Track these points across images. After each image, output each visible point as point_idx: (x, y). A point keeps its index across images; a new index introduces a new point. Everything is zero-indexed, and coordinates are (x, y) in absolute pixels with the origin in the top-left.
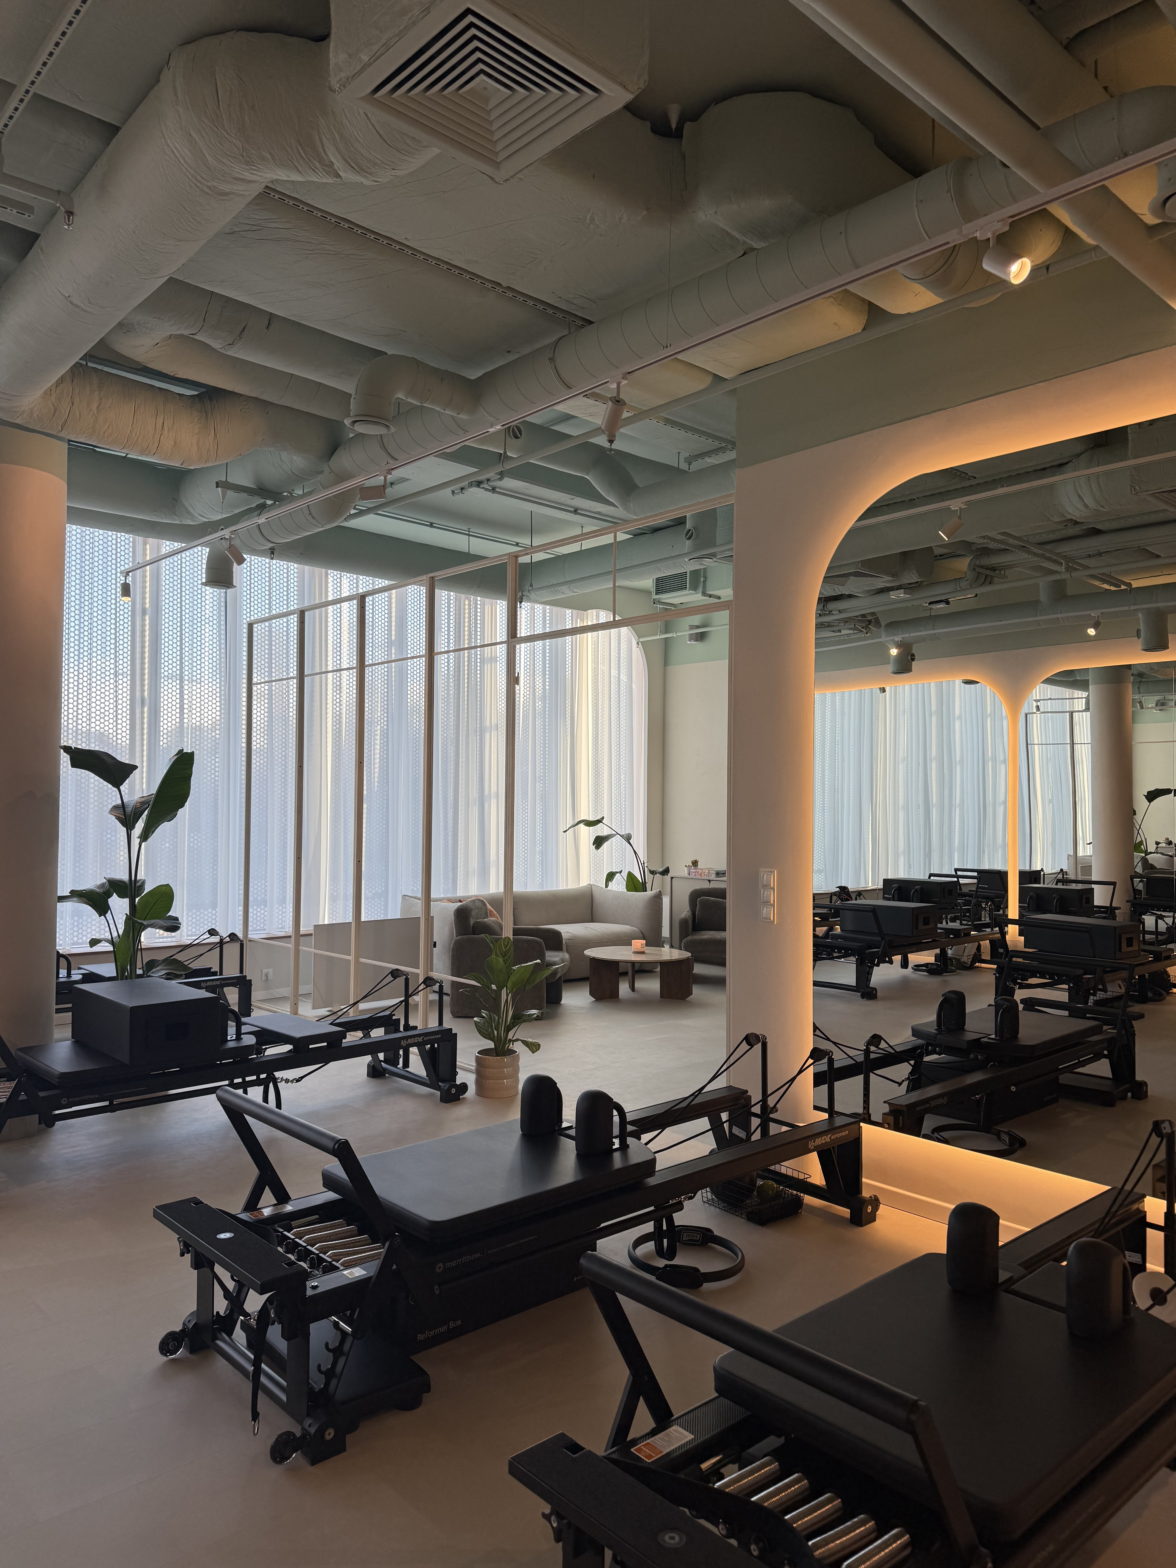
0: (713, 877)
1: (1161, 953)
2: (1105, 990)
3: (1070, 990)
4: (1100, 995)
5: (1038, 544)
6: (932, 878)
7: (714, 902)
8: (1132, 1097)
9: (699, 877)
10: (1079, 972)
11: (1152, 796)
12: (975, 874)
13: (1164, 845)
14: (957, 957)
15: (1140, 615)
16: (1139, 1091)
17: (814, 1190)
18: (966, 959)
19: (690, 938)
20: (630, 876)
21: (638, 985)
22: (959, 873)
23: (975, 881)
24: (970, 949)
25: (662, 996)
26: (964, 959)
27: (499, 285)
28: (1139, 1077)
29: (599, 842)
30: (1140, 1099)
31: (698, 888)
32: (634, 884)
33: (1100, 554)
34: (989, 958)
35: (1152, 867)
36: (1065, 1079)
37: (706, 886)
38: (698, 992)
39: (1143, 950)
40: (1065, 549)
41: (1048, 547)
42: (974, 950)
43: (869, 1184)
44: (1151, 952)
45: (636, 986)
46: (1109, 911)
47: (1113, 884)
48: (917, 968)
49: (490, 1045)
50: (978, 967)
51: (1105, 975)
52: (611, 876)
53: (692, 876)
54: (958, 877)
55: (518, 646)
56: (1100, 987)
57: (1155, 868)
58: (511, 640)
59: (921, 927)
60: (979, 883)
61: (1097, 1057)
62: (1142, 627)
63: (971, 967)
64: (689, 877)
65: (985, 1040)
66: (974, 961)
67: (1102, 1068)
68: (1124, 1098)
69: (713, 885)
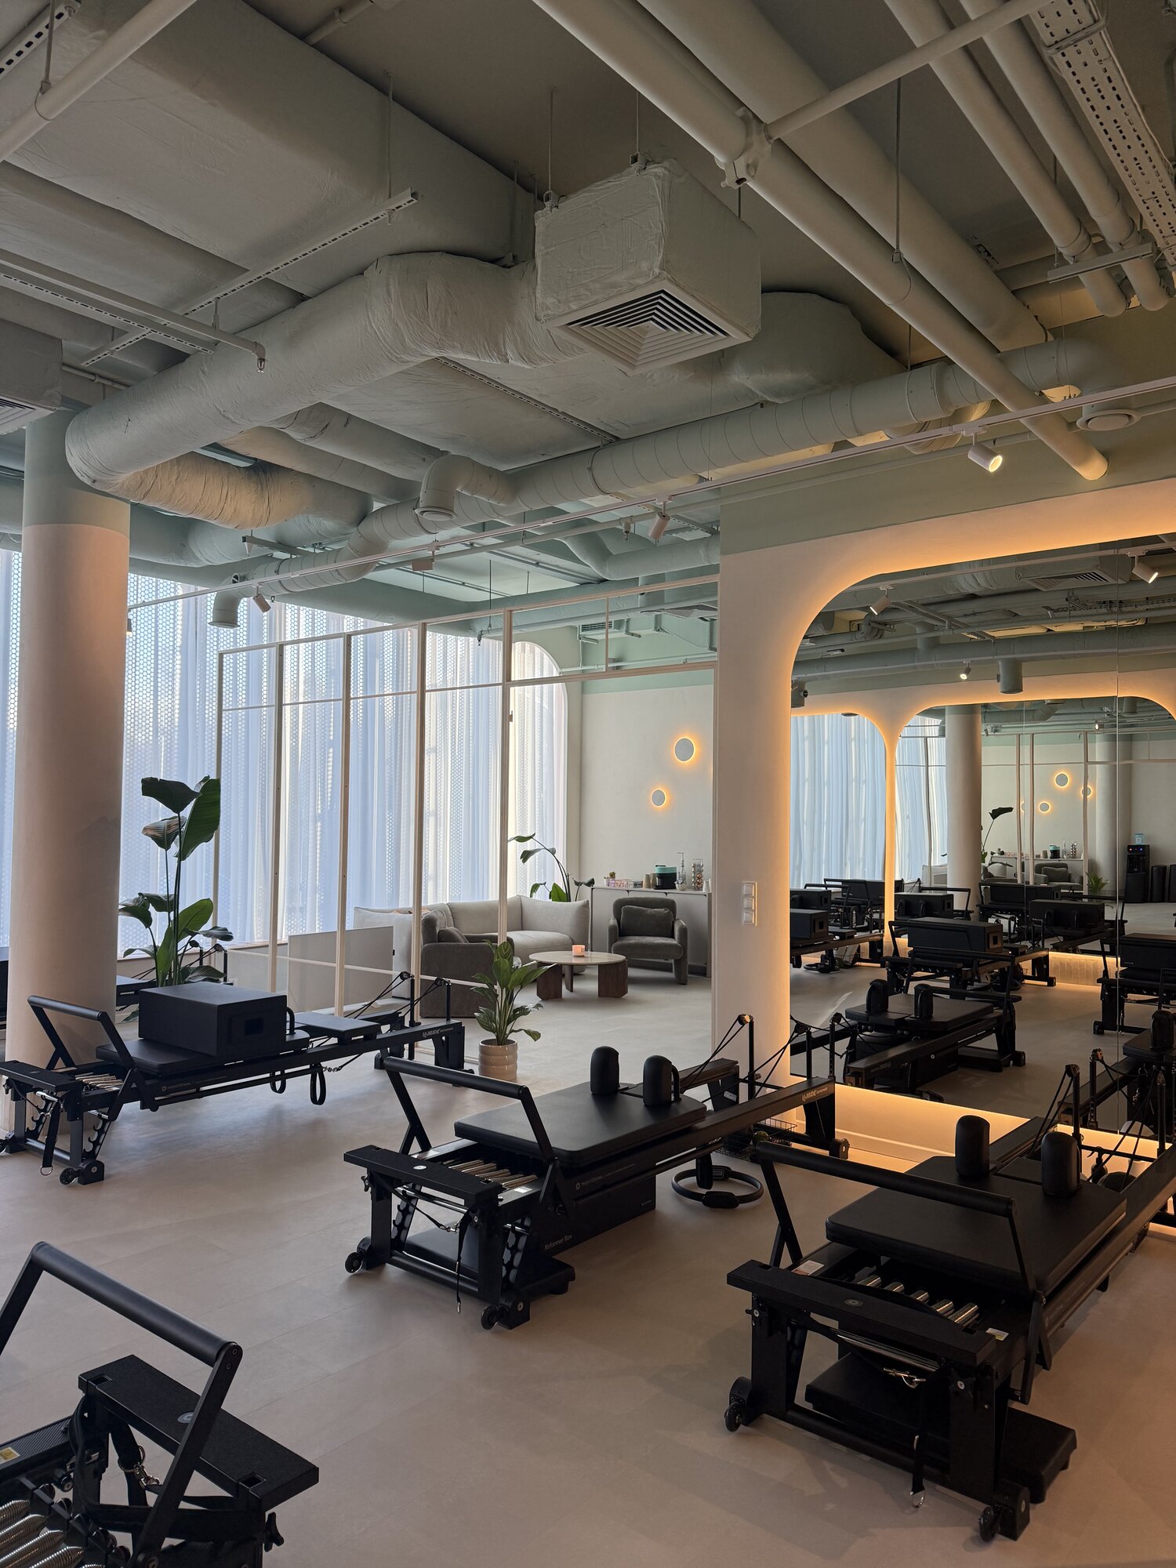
0: (631, 887)
1: (1017, 949)
2: (979, 981)
3: (951, 981)
4: (976, 985)
5: (924, 605)
6: (807, 888)
7: (637, 910)
8: (1013, 1065)
9: (618, 888)
10: (960, 965)
11: (995, 814)
12: (840, 884)
13: (997, 855)
14: (840, 957)
15: (1000, 663)
16: (1019, 1059)
17: (798, 1138)
18: (848, 959)
19: (618, 943)
20: (555, 886)
21: (576, 986)
22: (827, 883)
23: (840, 889)
24: (851, 950)
25: (599, 996)
26: (846, 959)
27: (556, 410)
28: (1017, 1049)
29: (526, 856)
30: (1020, 1066)
31: (622, 897)
32: (557, 895)
33: (974, 614)
34: (868, 958)
35: (991, 875)
36: (962, 1051)
37: (625, 896)
38: (632, 992)
39: (1005, 948)
40: (950, 610)
41: (932, 608)
42: (855, 951)
43: (840, 1133)
44: (1011, 949)
45: (574, 987)
46: (965, 914)
47: (968, 890)
48: (810, 967)
49: (492, 1036)
50: (858, 966)
51: (980, 968)
52: (535, 888)
53: (611, 887)
54: (826, 886)
55: (511, 688)
56: (976, 978)
57: (993, 876)
58: (506, 683)
59: (818, 930)
60: (842, 892)
61: (988, 1033)
62: (1001, 672)
63: (852, 966)
64: (608, 887)
65: (908, 1018)
66: (854, 962)
67: (990, 1043)
68: (1008, 1065)
69: (632, 895)
